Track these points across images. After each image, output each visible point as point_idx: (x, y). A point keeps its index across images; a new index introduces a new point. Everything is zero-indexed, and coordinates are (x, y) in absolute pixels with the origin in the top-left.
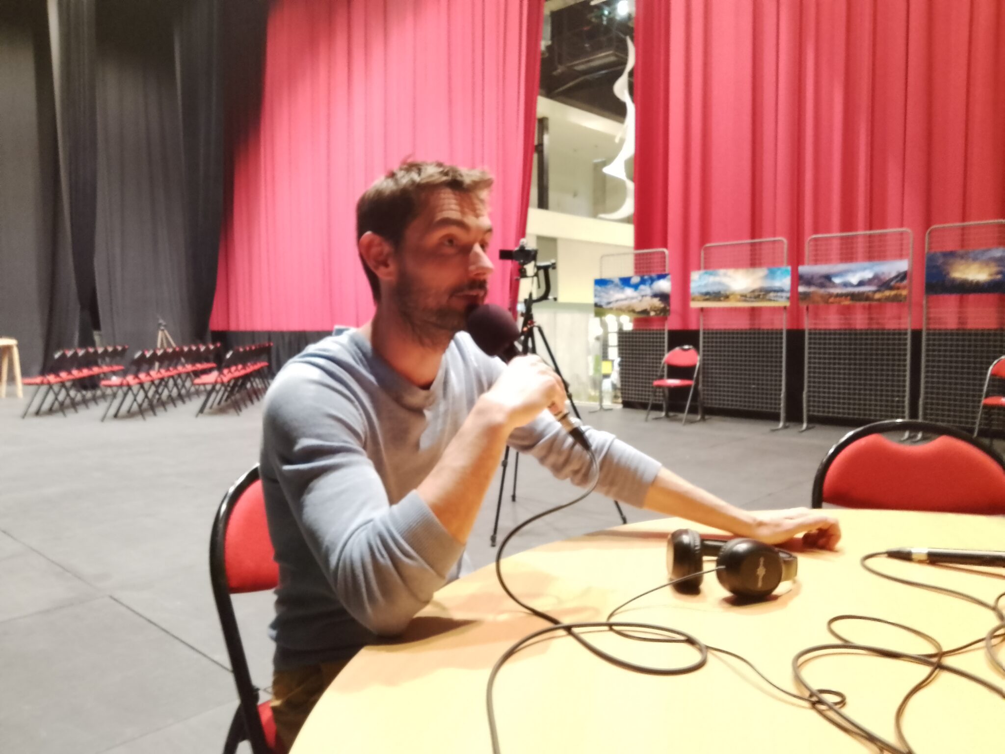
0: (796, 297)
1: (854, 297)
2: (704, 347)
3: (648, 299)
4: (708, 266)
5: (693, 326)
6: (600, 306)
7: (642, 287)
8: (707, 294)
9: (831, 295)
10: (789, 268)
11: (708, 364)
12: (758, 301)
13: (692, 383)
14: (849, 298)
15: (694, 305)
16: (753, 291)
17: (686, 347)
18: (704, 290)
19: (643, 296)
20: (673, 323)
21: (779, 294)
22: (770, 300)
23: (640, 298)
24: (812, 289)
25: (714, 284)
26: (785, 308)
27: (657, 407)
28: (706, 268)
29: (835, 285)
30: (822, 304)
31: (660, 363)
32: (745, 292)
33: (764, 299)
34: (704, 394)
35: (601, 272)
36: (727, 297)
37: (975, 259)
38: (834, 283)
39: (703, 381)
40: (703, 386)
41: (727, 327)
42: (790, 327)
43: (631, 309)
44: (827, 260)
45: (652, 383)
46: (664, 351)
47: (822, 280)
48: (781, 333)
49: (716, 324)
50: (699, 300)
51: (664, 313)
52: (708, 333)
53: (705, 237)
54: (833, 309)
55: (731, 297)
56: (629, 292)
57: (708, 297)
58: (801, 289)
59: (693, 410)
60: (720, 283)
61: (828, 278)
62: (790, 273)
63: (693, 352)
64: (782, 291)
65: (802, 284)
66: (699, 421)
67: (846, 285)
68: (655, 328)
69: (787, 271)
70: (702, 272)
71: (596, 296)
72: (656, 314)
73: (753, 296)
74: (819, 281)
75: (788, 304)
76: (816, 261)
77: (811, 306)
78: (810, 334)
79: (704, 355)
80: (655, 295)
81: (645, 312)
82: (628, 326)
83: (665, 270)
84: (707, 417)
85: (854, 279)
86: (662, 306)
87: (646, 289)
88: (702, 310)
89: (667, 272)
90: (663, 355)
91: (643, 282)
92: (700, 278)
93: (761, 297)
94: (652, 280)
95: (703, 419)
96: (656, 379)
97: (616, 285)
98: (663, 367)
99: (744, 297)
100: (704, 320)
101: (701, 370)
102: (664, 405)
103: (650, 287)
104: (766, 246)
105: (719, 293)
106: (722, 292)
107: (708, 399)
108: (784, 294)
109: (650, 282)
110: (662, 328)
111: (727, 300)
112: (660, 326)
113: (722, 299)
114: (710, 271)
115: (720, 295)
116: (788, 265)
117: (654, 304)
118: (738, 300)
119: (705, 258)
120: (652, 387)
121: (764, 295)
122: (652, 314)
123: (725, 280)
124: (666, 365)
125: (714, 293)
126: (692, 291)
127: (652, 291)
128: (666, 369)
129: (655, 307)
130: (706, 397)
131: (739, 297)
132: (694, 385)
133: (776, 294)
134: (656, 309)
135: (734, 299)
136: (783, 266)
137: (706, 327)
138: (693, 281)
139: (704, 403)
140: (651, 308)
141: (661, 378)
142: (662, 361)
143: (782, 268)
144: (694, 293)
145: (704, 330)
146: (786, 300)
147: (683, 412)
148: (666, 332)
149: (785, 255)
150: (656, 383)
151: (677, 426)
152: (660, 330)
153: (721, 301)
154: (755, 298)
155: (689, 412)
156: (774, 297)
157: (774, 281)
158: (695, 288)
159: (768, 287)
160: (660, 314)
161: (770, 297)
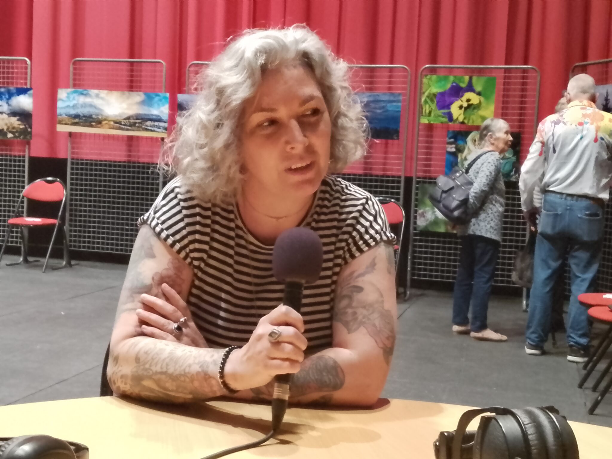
2: (72, 179)
3: (5, 116)
4: (78, 84)
5: (60, 155)
8: (77, 116)
10: (168, 95)
11: (76, 200)
12: (133, 130)
13: (56, 222)
15: (61, 128)
16: (128, 118)
17: (50, 179)
18: (73, 112)
20: (36, 149)
21: (157, 124)
22: (147, 130)
25: (84, 106)
26: (163, 139)
27: (12, 251)
28: (75, 86)
31: (19, 197)
32: (120, 119)
33: (139, 129)
34: (71, 236)
36: (99, 123)
39: (71, 220)
40: (71, 225)
41: (100, 158)
45: (8, 221)
46: (23, 182)
49: (87, 153)
50: (66, 124)
51: (25, 135)
52: (77, 164)
53: (75, 49)
55: (104, 122)
57: (77, 120)
59: (57, 254)
60: (91, 106)
62: (168, 100)
63: (58, 185)
64: (160, 120)
66: (65, 267)
68: (17, 153)
69: (165, 98)
70: (70, 90)
72: (15, 137)
73: (128, 124)
75: (165, 136)
79: (72, 190)
80: (13, 114)
83: (26, 84)
84: (73, 262)
86: (22, 127)
88: (71, 134)
89: (28, 86)
90: (23, 187)
92: (68, 97)
93: (137, 125)
94: (11, 95)
95: (69, 265)
96: (12, 217)
98: (22, 202)
99: (118, 124)
100: (73, 148)
101: (68, 207)
102: (22, 248)
103: (7, 103)
104: (144, 67)
105: (90, 117)
106: (94, 116)
107: (75, 241)
108: (162, 124)
109: (7, 97)
110: (22, 154)
111: (99, 126)
112: (20, 151)
113: (93, 124)
114: (80, 90)
115: (91, 120)
116: (166, 92)
117: (12, 124)
118: (112, 127)
119: (75, 74)
120: (8, 226)
121: (139, 123)
122: (10, 135)
123: (97, 102)
124: (25, 200)
125: (84, 116)
126: (59, 111)
127: (10, 107)
128: (25, 205)
129: (14, 128)
130: (73, 239)
131: (112, 123)
132: (59, 224)
133: (152, 123)
134: (14, 130)
135: (107, 126)
136: (161, 92)
137: (75, 156)
138: (61, 100)
139: (71, 246)
140: (8, 129)
141: (19, 215)
142: (21, 195)
143: (160, 94)
144: (61, 115)
145: (73, 159)
146: (164, 131)
147: (44, 256)
148: (27, 159)
149: (164, 80)
150: (12, 221)
151: (36, 274)
152: (19, 156)
153: (92, 126)
154: (130, 126)
155: (51, 256)
156: (151, 127)
157: (151, 109)
158: (62, 108)
159: (145, 115)
160: (19, 137)
161: (147, 126)
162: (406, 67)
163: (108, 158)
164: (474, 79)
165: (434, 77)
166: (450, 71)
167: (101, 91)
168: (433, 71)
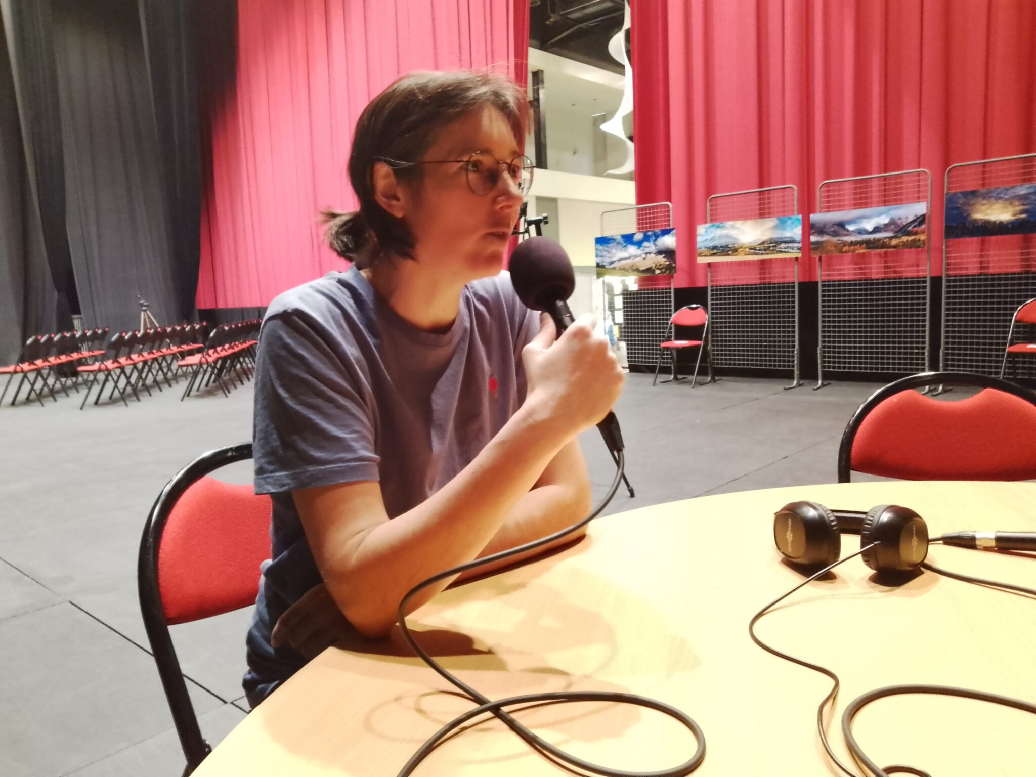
0: (808, 247)
1: (868, 244)
2: (712, 304)
3: (653, 255)
4: (715, 218)
5: (700, 284)
6: (603, 267)
7: (646, 244)
8: (715, 248)
9: (845, 244)
10: (800, 217)
11: (717, 323)
12: (768, 254)
13: (701, 343)
14: (864, 246)
15: (701, 260)
16: (763, 243)
17: (694, 306)
18: (711, 244)
19: (646, 254)
20: (679, 281)
21: (790, 245)
22: (781, 252)
23: (644, 256)
24: (825, 238)
25: (721, 237)
26: (797, 259)
27: (665, 370)
28: (712, 220)
29: (849, 233)
30: (835, 254)
31: (667, 324)
32: (754, 245)
33: (773, 252)
34: (714, 355)
35: (602, 231)
36: (735, 251)
37: (998, 198)
38: (848, 230)
39: (713, 341)
40: (713, 346)
41: (737, 283)
42: (801, 280)
43: (634, 268)
44: (840, 208)
45: (660, 345)
46: (670, 310)
47: (836, 228)
48: (793, 287)
49: (725, 279)
50: (705, 256)
51: (670, 270)
52: (717, 290)
53: (710, 188)
54: (848, 257)
55: (740, 250)
56: (632, 250)
57: (715, 251)
58: (813, 239)
59: (703, 372)
60: (727, 236)
61: (841, 225)
62: (801, 221)
63: (701, 310)
64: (793, 242)
65: (813, 234)
66: (710, 382)
67: (860, 232)
68: (661, 287)
69: (798, 219)
70: (708, 225)
71: (597, 256)
72: (662, 272)
73: (763, 248)
74: (832, 229)
75: (799, 255)
76: (828, 209)
77: (823, 256)
78: (823, 286)
79: (712, 314)
80: (660, 253)
81: (649, 270)
82: (634, 287)
83: (669, 225)
84: (717, 378)
85: (869, 226)
86: (667, 263)
87: (650, 246)
88: (709, 264)
89: (671, 227)
90: (670, 315)
91: (646, 238)
92: (706, 232)
93: (771, 248)
94: (657, 236)
95: (713, 380)
96: (663, 341)
97: (619, 243)
98: (671, 328)
99: (753, 250)
100: (712, 276)
101: (710, 330)
102: (673, 368)
103: (654, 244)
104: (774, 195)
105: (727, 246)
106: (730, 246)
107: (718, 359)
108: (795, 245)
109: (654, 238)
110: (668, 286)
111: (736, 253)
112: (666, 284)
113: (730, 252)
114: (717, 224)
115: (728, 249)
116: (798, 214)
117: (659, 262)
118: (747, 253)
119: (711, 210)
120: (660, 350)
121: (773, 246)
122: (657, 272)
123: (733, 233)
124: (673, 326)
125: (721, 247)
126: (698, 245)
127: (657, 248)
128: (673, 330)
129: (660, 265)
130: (716, 357)
131: (748, 250)
132: (704, 345)
133: (786, 245)
134: (661, 267)
135: (743, 253)
136: (793, 215)
137: (714, 283)
138: (700, 235)
139: (714, 364)
140: (656, 266)
141: (669, 339)
142: (670, 322)
143: (792, 217)
144: (701, 248)
145: (712, 286)
146: (798, 251)
147: (692, 374)
148: (672, 290)
149: (796, 203)
150: (663, 345)
151: (686, 389)
152: (666, 289)
153: (729, 255)
154: (765, 250)
155: (698, 374)
156: (785, 249)
157: (784, 232)
158: (701, 242)
159: (778, 238)
160: (665, 272)
161: (780, 248)
163: (744, 282)
167: (736, 222)
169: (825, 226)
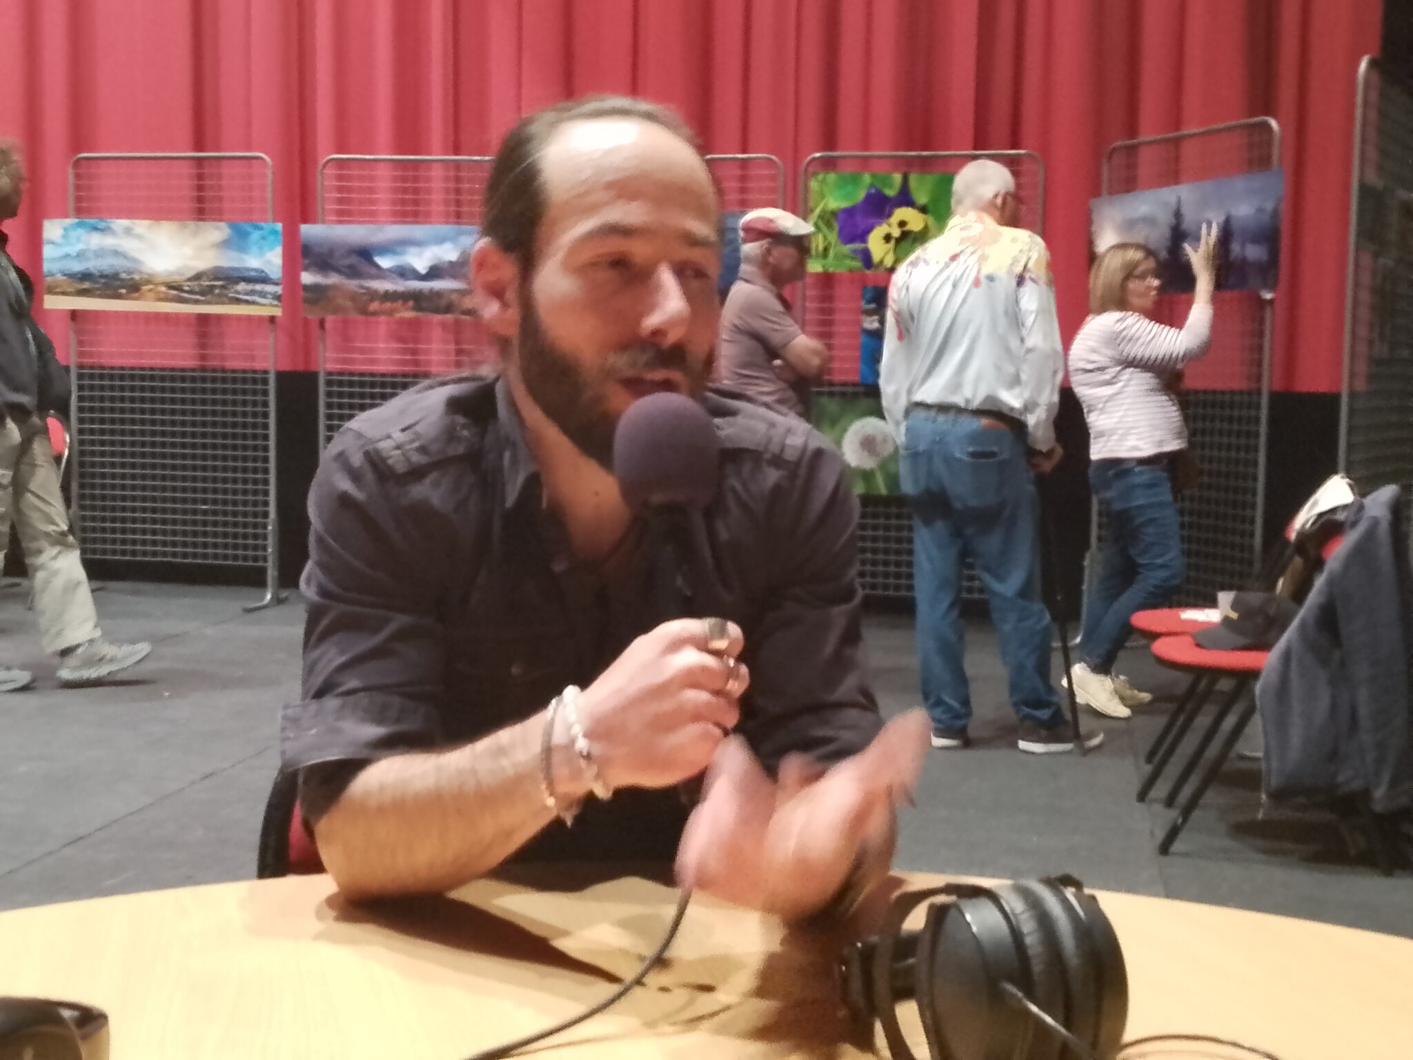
0: (293, 293)
1: (417, 299)
2: (81, 409)
4: (86, 208)
8: (85, 276)
9: (373, 295)
10: (279, 226)
11: (93, 453)
12: (211, 303)
14: (411, 303)
15: (51, 302)
16: (198, 277)
18: (77, 267)
21: (258, 287)
22: (238, 301)
24: (333, 279)
26: (272, 319)
28: (80, 212)
29: (381, 273)
30: (354, 315)
32: (177, 278)
33: (223, 299)
34: (84, 529)
36: (134, 288)
38: (378, 267)
39: (83, 495)
40: (83, 508)
41: (145, 362)
42: (286, 366)
44: (369, 216)
47: (354, 260)
48: (265, 382)
49: (113, 352)
50: (64, 293)
52: (92, 377)
53: (79, 137)
54: (382, 326)
55: (145, 288)
57: (86, 285)
58: (307, 278)
61: (365, 253)
62: (280, 238)
64: (265, 280)
65: (306, 269)
67: (405, 272)
73: (197, 289)
74: (347, 262)
75: (278, 312)
76: (344, 216)
77: (330, 320)
78: (329, 383)
79: (81, 432)
88: (74, 315)
93: (217, 291)
99: (176, 289)
100: (81, 343)
101: (75, 468)
104: (227, 169)
105: (115, 276)
106: (124, 276)
107: (94, 540)
108: (270, 288)
111: (136, 295)
113: (123, 291)
115: (118, 283)
116: (275, 220)
118: (162, 296)
119: (78, 188)
121: (222, 287)
125: (102, 276)
130: (89, 536)
131: (163, 289)
133: (250, 287)
135: (151, 295)
136: (266, 221)
137: (86, 361)
143: (263, 224)
144: (52, 275)
145: (81, 366)
146: (275, 302)
149: (269, 194)
153: (119, 296)
154: (202, 293)
156: (247, 294)
159: (234, 269)
161: (238, 293)
162: (774, 157)
163: (157, 362)
164: (914, 180)
165: (832, 177)
166: (865, 163)
167: (137, 221)
168: (829, 164)
169: (331, 252)
